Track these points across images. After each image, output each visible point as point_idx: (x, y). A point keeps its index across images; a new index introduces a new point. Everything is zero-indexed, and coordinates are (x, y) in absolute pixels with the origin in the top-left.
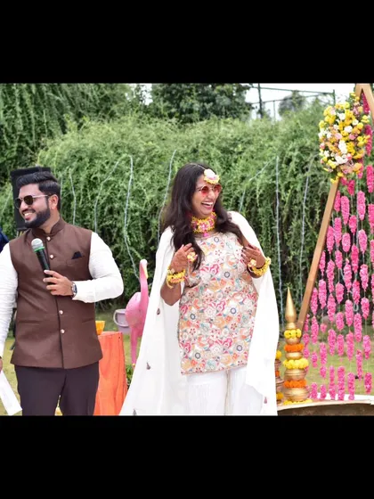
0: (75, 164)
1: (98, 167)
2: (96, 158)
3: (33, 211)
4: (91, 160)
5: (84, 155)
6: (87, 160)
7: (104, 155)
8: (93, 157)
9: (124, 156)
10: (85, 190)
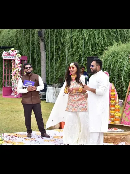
0: (113, 56)
1: (119, 57)
2: (119, 54)
3: (30, 70)
4: (117, 55)
5: (115, 53)
6: (116, 54)
7: (121, 53)
8: (118, 54)
9: (126, 54)
10: (114, 64)
